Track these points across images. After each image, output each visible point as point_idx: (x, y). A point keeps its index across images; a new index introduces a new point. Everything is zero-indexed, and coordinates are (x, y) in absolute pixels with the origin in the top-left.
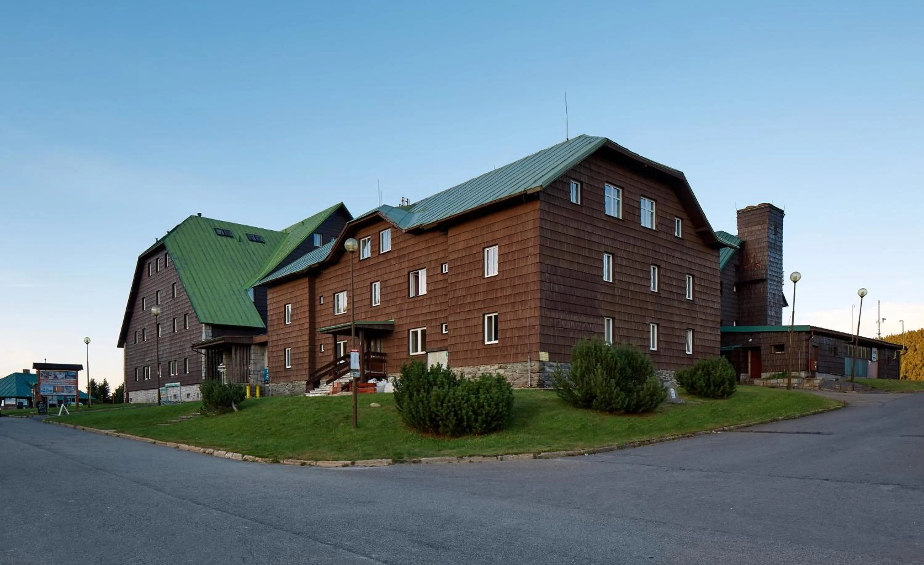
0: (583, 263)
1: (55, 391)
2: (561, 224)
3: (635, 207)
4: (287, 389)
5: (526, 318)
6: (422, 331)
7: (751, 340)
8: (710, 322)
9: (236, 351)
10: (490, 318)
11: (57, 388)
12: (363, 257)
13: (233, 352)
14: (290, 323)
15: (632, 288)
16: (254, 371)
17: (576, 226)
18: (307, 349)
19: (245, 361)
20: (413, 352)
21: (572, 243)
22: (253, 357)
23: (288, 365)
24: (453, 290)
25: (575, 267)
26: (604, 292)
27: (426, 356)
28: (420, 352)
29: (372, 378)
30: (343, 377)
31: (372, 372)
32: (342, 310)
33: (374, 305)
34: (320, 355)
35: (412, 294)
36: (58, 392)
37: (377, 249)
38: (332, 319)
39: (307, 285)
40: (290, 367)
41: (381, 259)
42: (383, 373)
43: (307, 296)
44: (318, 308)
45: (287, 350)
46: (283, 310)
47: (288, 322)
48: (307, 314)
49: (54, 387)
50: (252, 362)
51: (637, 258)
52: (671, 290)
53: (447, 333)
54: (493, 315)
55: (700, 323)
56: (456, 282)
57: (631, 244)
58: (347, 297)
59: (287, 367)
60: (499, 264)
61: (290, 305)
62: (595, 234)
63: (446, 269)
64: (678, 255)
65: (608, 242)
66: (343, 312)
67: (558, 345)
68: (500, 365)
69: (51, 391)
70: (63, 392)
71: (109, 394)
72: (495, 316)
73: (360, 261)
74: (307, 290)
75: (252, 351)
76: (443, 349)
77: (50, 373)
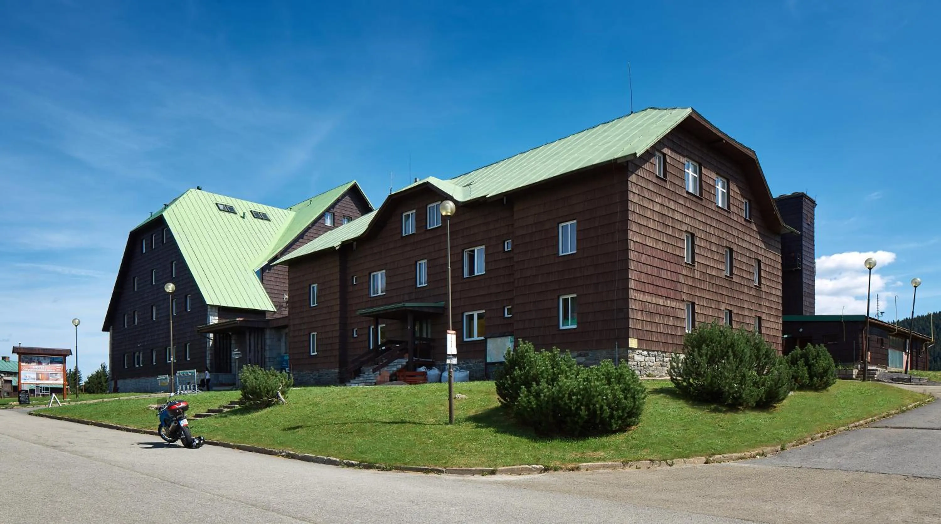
0: (667, 242)
1: (39, 379)
2: (648, 199)
3: (711, 185)
4: (312, 378)
5: (613, 301)
6: (478, 315)
7: (801, 330)
8: (774, 310)
9: (250, 335)
10: (565, 301)
11: (40, 375)
12: (405, 233)
13: (247, 337)
14: (316, 305)
15: (709, 272)
16: (269, 358)
17: (660, 201)
18: (337, 334)
19: (260, 346)
20: (466, 338)
21: (657, 220)
22: (268, 342)
23: (313, 352)
24: (521, 270)
25: (660, 246)
26: (685, 274)
27: (484, 342)
28: (476, 338)
29: (420, 366)
30: (391, 364)
31: (421, 360)
32: (380, 292)
33: (418, 286)
34: (352, 340)
35: (466, 275)
36: (42, 380)
37: (424, 224)
38: (368, 301)
39: (338, 263)
40: (315, 353)
41: (428, 235)
42: (431, 360)
43: (338, 276)
44: (350, 289)
45: (312, 334)
46: (307, 290)
47: (314, 304)
48: (338, 295)
49: (37, 374)
50: (267, 348)
51: (714, 240)
52: (742, 275)
53: (510, 317)
54: (570, 297)
55: (765, 310)
56: (524, 260)
57: (708, 224)
58: (386, 277)
59: (312, 354)
60: (578, 240)
61: (315, 285)
62: (677, 211)
63: (508, 247)
64: (747, 238)
65: (688, 220)
66: (380, 294)
67: (646, 331)
68: (579, 352)
69: (33, 379)
70: (48, 379)
71: (80, 382)
72: (571, 298)
73: (402, 237)
74: (337, 269)
75: (267, 336)
76: (506, 334)
77: (33, 358)
